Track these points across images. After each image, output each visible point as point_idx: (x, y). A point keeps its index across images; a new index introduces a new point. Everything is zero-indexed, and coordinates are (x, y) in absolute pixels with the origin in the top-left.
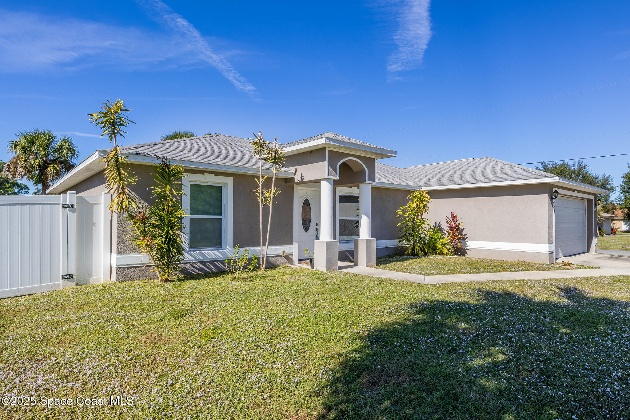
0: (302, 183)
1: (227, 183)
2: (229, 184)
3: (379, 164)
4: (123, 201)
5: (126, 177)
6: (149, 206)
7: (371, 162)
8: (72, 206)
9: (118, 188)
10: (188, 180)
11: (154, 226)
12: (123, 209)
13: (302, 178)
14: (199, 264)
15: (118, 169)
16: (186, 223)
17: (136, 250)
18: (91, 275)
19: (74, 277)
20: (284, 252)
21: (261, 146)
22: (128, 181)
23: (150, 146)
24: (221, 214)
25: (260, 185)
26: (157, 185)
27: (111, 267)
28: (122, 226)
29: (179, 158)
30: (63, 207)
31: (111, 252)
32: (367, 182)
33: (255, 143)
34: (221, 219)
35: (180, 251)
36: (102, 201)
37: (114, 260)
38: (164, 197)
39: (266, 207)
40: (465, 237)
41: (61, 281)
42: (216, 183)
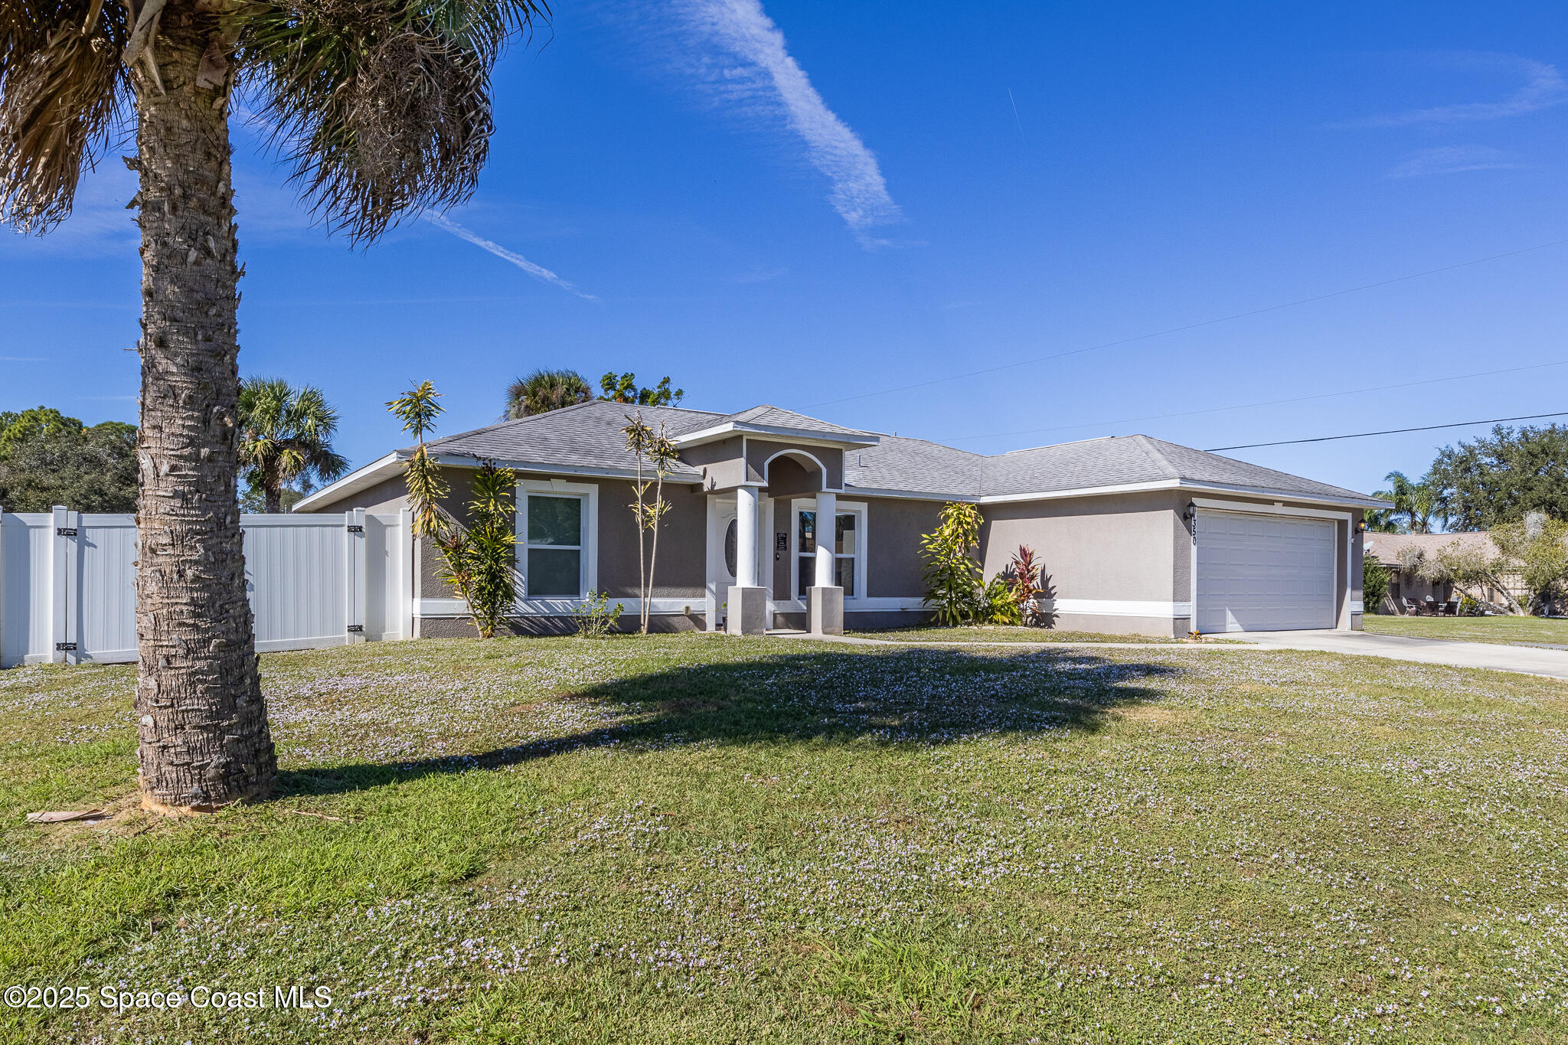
0: (712, 491)
1: (588, 494)
2: (591, 495)
3: (850, 457)
4: (430, 521)
5: (434, 488)
6: (465, 529)
7: (833, 457)
8: (360, 528)
9: (423, 503)
10: (524, 490)
11: (473, 557)
12: (431, 532)
13: (713, 486)
14: (543, 619)
15: (425, 477)
16: (523, 557)
17: (448, 594)
18: (383, 629)
19: (364, 629)
20: (687, 608)
21: (639, 434)
22: (436, 493)
23: (468, 439)
24: (579, 544)
25: (639, 496)
26: (478, 499)
27: (413, 618)
28: (428, 557)
29: (509, 457)
30: (349, 531)
31: (413, 597)
32: (824, 489)
33: (630, 431)
34: (578, 552)
35: (509, 595)
36: (401, 522)
37: (417, 607)
38: (486, 516)
39: (648, 533)
40: (1053, 592)
41: (347, 634)
42: (571, 493)
